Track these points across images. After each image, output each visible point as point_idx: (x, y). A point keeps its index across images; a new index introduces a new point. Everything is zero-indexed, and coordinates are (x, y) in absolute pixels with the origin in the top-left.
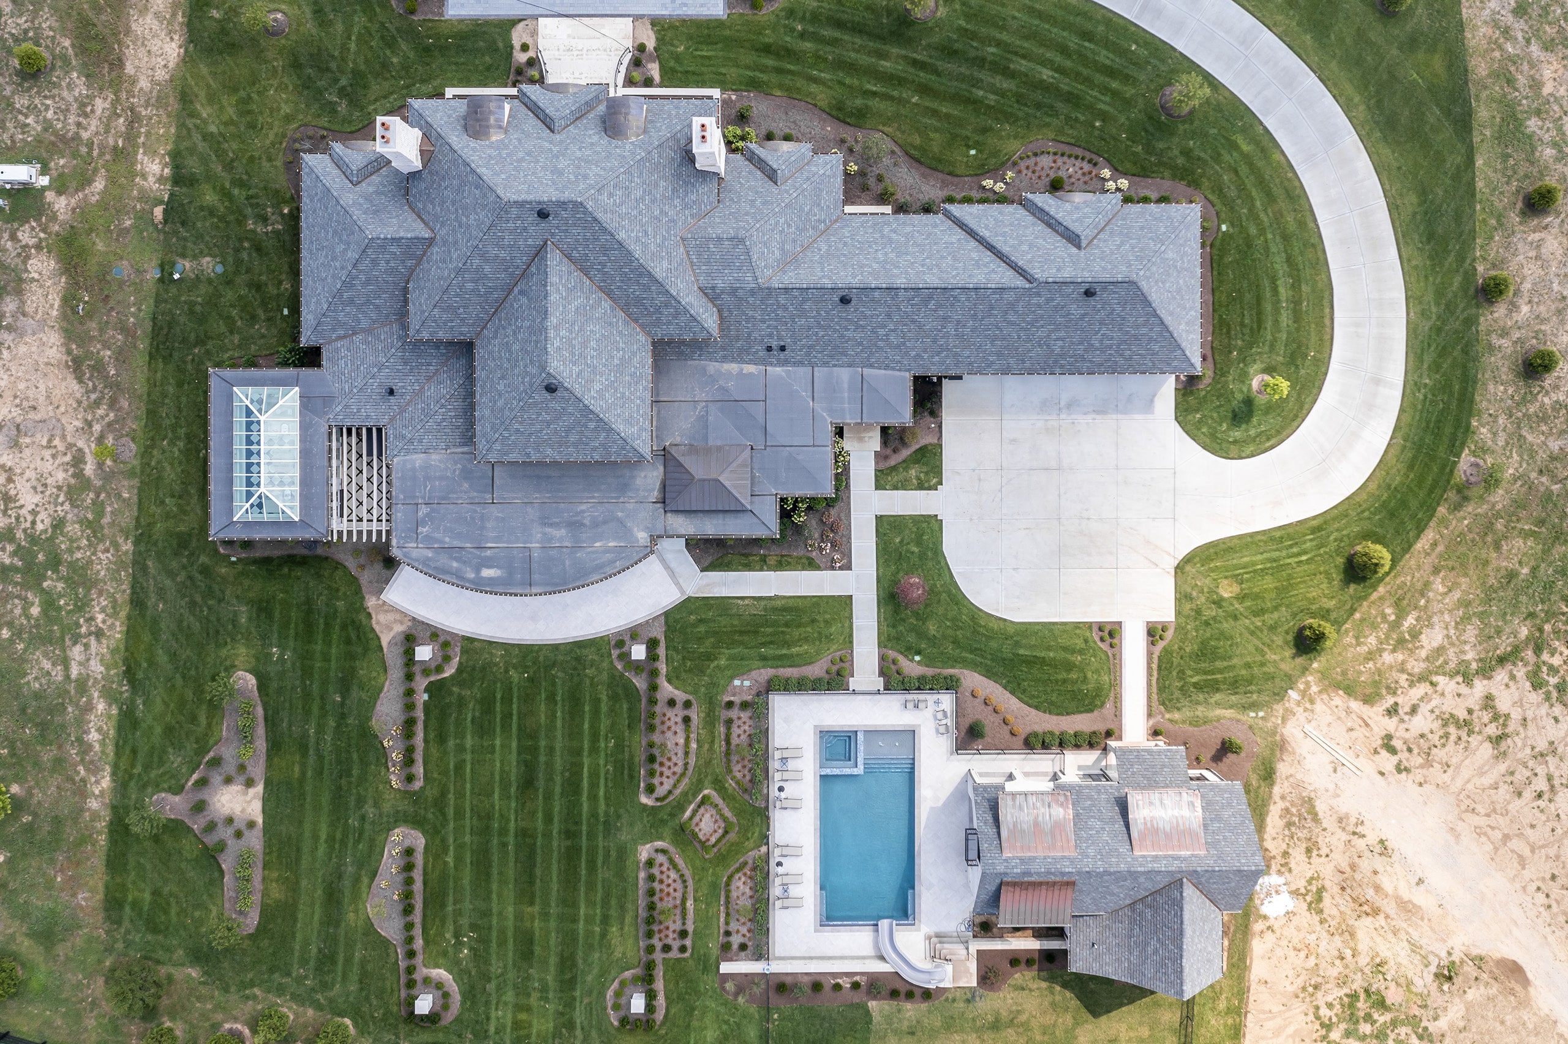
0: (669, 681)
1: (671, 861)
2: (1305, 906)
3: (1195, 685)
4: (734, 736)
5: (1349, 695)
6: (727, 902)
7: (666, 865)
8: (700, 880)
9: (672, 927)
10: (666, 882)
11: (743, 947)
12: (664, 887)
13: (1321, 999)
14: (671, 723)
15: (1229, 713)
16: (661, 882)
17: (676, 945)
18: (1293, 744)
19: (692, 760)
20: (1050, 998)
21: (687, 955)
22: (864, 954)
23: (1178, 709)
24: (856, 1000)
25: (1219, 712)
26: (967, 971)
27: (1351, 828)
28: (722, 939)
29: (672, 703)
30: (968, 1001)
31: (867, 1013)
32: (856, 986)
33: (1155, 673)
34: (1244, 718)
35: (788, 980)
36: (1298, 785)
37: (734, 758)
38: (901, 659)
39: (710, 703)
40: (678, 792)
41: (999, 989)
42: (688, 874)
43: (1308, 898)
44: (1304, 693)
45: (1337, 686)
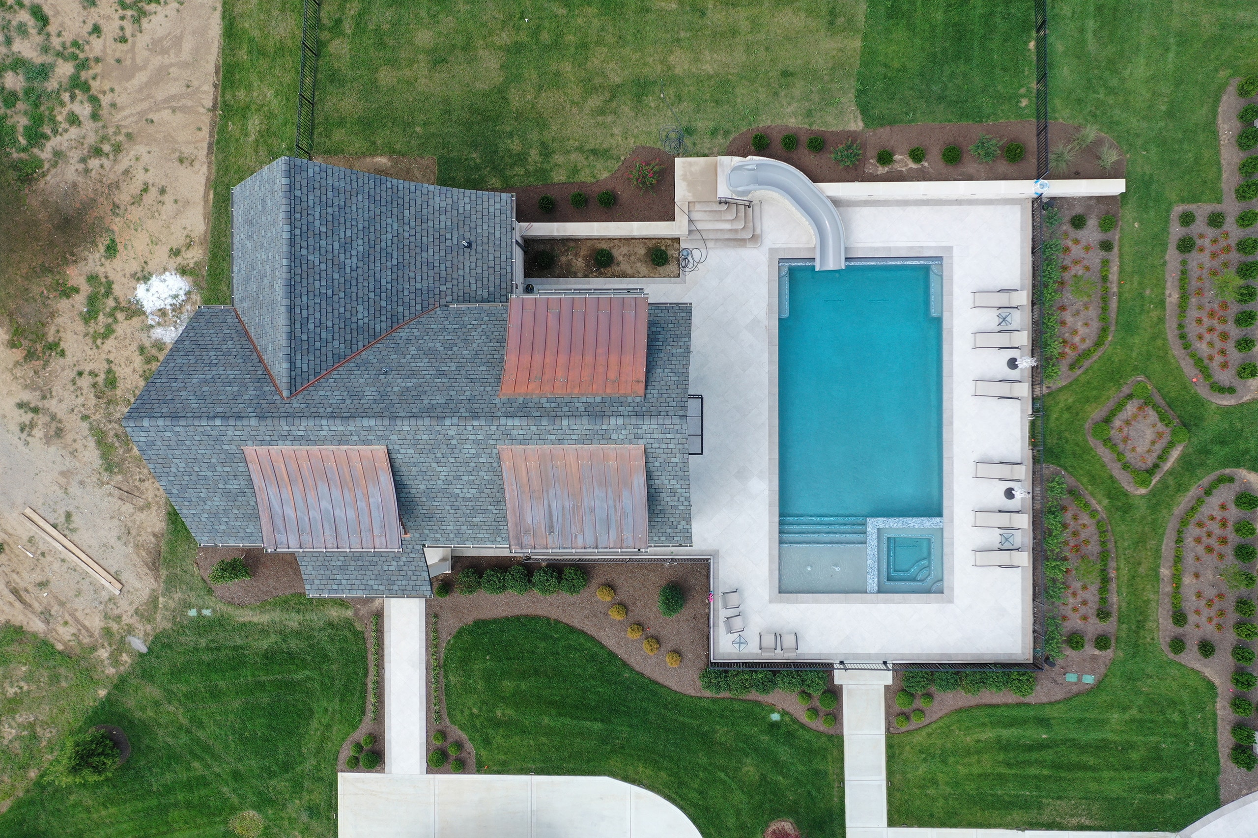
0: (1211, 686)
1: (1205, 372)
2: (117, 289)
3: (304, 665)
4: (1094, 589)
5: (45, 643)
6: (1105, 299)
7: (1215, 365)
8: (1154, 338)
9: (1205, 258)
10: (1215, 337)
11: (1078, 222)
12: (1220, 327)
13: (89, 131)
14: (1206, 612)
15: (245, 616)
16: (1224, 336)
17: (1200, 226)
18: (138, 561)
19: (1168, 545)
20: (547, 136)
21: (1179, 209)
22: (866, 211)
23: (331, 624)
24: (884, 132)
25: (263, 618)
26: (691, 184)
27: (42, 419)
28: (1115, 236)
29: (1206, 648)
30: (689, 131)
31: (865, 111)
32: (885, 158)
33: (370, 686)
34: (220, 607)
35: (1003, 166)
36: (129, 493)
37: (1093, 548)
38: (805, 718)
39: (1136, 645)
40: (1193, 491)
41: (636, 151)
42: (1176, 350)
43: (111, 303)
44: (121, 646)
45: (66, 656)
